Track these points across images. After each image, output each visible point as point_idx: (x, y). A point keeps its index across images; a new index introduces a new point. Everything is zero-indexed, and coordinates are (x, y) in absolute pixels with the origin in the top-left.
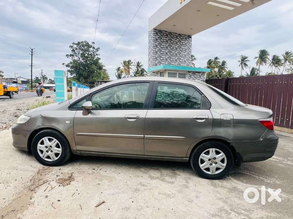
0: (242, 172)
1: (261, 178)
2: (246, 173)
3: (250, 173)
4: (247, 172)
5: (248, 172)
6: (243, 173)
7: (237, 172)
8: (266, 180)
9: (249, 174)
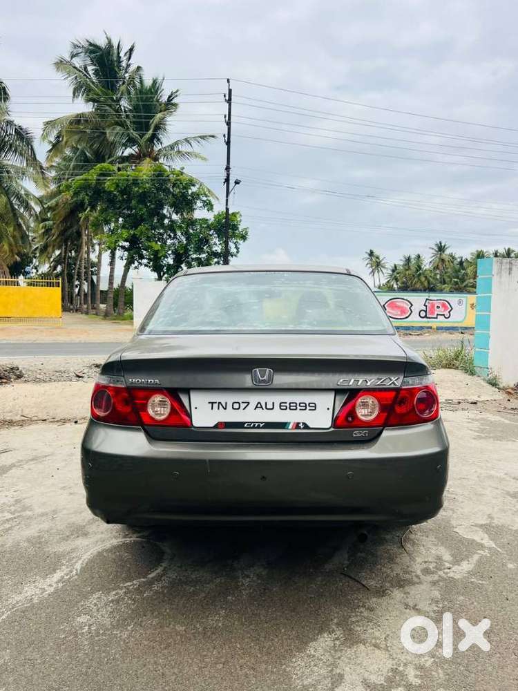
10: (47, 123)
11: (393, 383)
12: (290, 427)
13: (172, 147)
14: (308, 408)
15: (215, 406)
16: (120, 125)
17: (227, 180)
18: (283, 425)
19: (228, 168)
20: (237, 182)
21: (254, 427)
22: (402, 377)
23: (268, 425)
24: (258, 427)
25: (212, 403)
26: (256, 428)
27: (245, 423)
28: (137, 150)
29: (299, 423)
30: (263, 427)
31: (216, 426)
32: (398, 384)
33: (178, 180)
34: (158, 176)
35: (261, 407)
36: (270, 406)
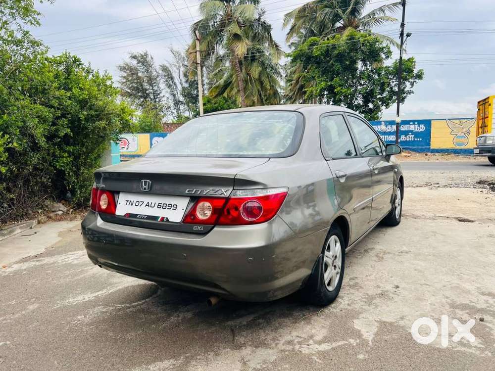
0: (147, 300)
1: (111, 308)
2: (140, 303)
3: (133, 306)
4: (140, 305)
5: (139, 307)
6: (144, 301)
7: (155, 296)
8: (101, 308)
9: (133, 304)
10: (287, 15)
11: (223, 193)
12: (159, 220)
13: (369, 16)
14: (167, 207)
15: (128, 202)
16: (328, 7)
17: (402, 34)
18: (156, 218)
19: (403, 25)
20: (408, 35)
21: (141, 218)
22: (231, 189)
23: (149, 217)
24: (144, 218)
25: (127, 201)
26: (142, 219)
27: (137, 215)
28: (342, 22)
29: (164, 218)
30: (146, 218)
31: (125, 216)
32: (227, 195)
33: (365, 40)
34: (350, 39)
35: (149, 206)
36: (153, 205)
